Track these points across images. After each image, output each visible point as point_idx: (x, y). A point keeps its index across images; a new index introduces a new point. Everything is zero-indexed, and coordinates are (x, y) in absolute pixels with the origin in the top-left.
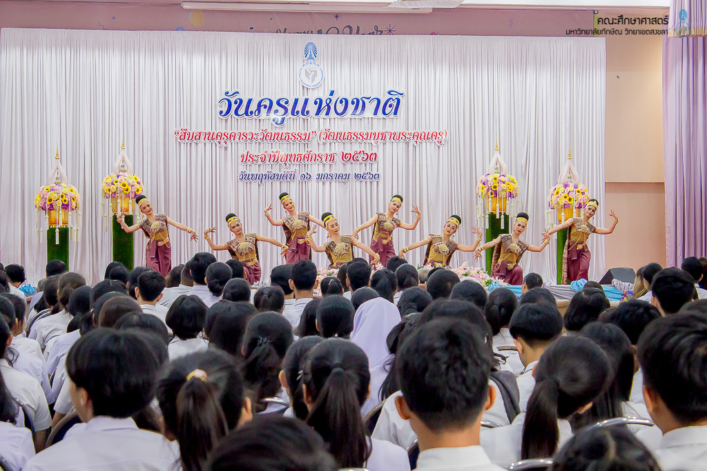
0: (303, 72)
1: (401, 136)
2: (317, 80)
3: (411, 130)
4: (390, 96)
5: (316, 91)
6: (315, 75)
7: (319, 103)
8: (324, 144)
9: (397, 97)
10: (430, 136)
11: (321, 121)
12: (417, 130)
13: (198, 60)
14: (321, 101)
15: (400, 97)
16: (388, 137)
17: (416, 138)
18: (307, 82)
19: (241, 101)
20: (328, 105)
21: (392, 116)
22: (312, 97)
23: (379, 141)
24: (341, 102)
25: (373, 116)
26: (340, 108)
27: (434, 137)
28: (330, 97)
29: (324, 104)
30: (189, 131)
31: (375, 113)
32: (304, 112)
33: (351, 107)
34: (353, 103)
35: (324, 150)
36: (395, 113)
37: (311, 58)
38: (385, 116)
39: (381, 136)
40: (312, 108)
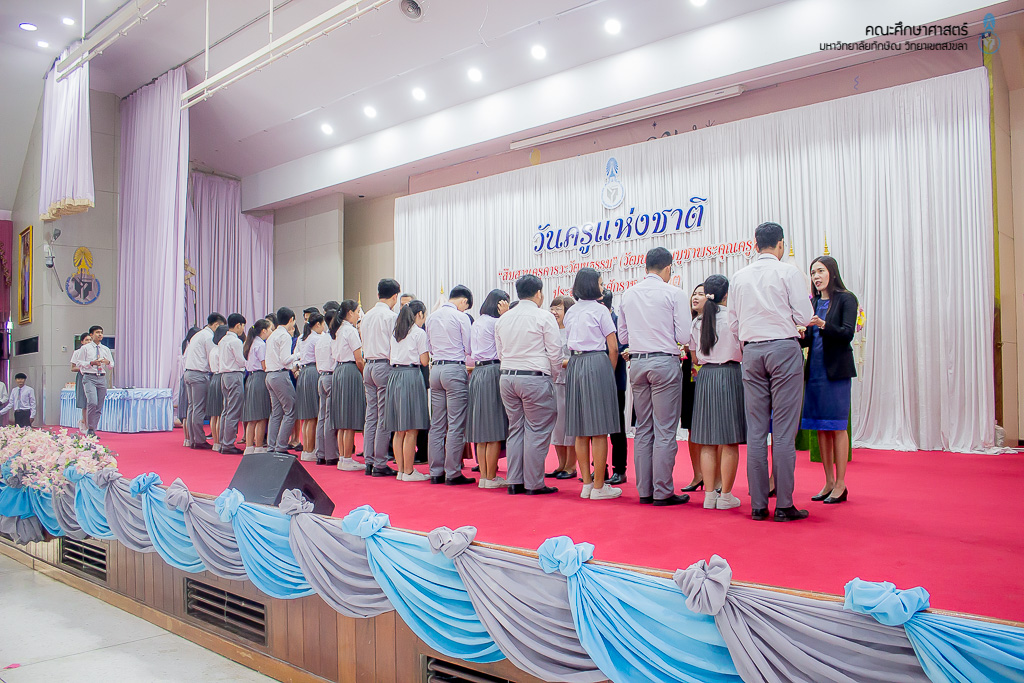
0: (605, 192)
1: (706, 251)
2: (619, 198)
3: (717, 244)
4: (692, 205)
5: (617, 211)
6: (616, 194)
7: (620, 224)
8: (626, 270)
9: (700, 204)
10: (737, 248)
11: (623, 244)
12: (723, 242)
13: (517, 198)
14: (622, 221)
15: (703, 203)
16: (692, 255)
17: (721, 251)
18: (610, 203)
19: (552, 233)
20: (629, 225)
21: (695, 228)
22: (613, 218)
23: (683, 260)
24: (642, 220)
25: (676, 232)
26: (641, 227)
27: (742, 249)
28: (631, 216)
29: (625, 225)
30: (510, 270)
31: (678, 228)
32: (607, 237)
33: (652, 224)
34: (654, 219)
35: (626, 278)
36: (699, 225)
37: (613, 175)
38: (688, 230)
39: (684, 255)
40: (613, 231)
